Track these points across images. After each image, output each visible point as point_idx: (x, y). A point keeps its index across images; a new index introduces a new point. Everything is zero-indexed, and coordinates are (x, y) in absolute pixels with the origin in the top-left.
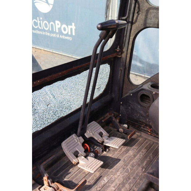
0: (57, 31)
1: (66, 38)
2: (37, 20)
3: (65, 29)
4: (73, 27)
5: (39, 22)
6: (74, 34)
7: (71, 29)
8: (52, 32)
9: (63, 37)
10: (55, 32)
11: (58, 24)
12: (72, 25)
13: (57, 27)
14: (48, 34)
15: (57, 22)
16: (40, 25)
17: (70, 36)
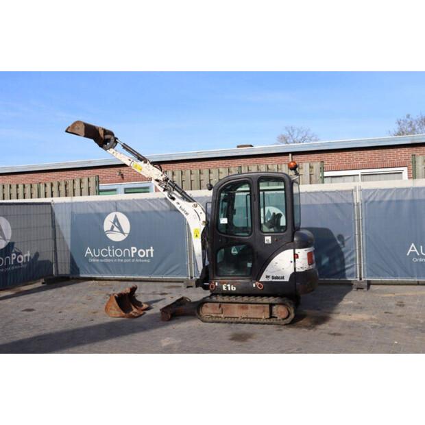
0: (133, 256)
1: (145, 260)
3: (142, 253)
4: (152, 250)
5: (109, 250)
6: (152, 256)
7: (149, 252)
8: (127, 257)
9: (140, 260)
10: (131, 258)
12: (150, 249)
13: (133, 252)
14: (122, 260)
15: (132, 248)
16: (111, 253)
17: (147, 258)
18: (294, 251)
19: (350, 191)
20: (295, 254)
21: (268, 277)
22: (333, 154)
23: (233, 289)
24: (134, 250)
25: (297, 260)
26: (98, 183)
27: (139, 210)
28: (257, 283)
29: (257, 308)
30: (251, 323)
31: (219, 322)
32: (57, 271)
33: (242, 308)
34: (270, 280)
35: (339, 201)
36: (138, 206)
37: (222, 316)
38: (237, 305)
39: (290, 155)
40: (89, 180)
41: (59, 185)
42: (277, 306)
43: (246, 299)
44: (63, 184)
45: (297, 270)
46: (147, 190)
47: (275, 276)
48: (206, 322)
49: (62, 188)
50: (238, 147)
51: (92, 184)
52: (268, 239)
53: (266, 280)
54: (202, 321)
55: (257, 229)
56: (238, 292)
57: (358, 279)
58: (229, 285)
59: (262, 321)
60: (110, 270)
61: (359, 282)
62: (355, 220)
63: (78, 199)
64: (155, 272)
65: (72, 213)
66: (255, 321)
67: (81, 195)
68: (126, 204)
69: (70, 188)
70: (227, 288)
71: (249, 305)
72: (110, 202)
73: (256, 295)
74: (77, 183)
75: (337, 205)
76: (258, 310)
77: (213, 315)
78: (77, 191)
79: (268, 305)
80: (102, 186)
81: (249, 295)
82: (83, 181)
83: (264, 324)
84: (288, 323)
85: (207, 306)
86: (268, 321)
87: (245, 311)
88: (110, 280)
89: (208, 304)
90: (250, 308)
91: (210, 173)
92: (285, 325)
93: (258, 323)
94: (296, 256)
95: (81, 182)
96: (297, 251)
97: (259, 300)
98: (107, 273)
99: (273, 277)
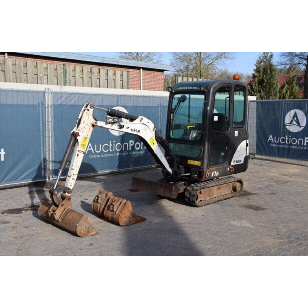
18: (247, 141)
21: (235, 161)
23: (217, 174)
25: (247, 147)
28: (231, 167)
29: (225, 187)
45: (247, 155)
47: (238, 160)
55: (231, 125)
58: (215, 172)
64: (6, 179)
66: (225, 197)
86: (231, 195)
90: (222, 188)
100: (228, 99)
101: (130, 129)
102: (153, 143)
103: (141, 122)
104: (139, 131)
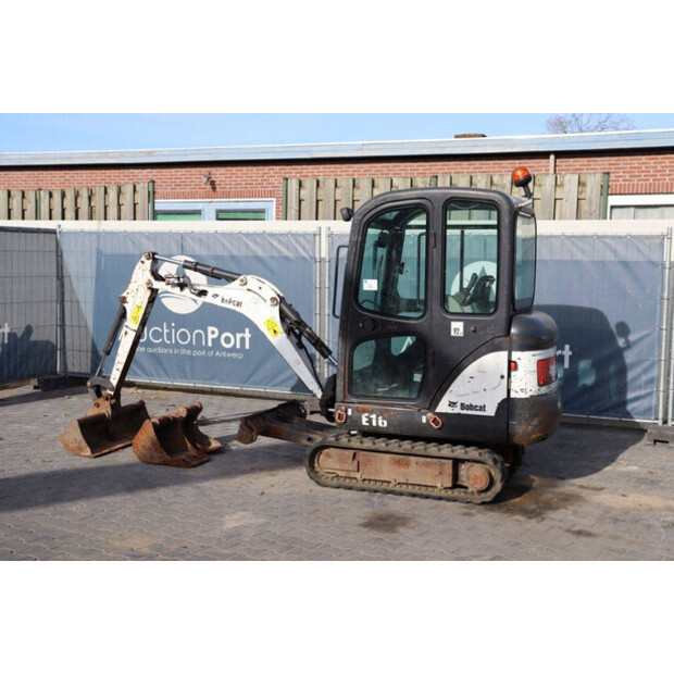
0: (210, 344)
1: (234, 355)
2: (162, 328)
3: (228, 340)
4: (247, 335)
5: (166, 331)
6: (247, 347)
7: (243, 339)
8: (199, 346)
9: (224, 354)
10: (207, 348)
11: (213, 332)
12: (244, 332)
13: (210, 337)
14: (189, 352)
15: (210, 329)
16: (169, 335)
17: (238, 351)
18: (510, 355)
19: (658, 236)
20: (510, 362)
21: (452, 404)
22: (644, 158)
23: (383, 423)
24: (212, 332)
25: (513, 373)
26: (152, 195)
27: (226, 254)
28: (430, 414)
29: (428, 465)
30: (414, 495)
31: (351, 488)
32: (65, 364)
33: (399, 463)
34: (457, 410)
35: (631, 256)
36: (224, 245)
37: (358, 475)
38: (388, 456)
39: (552, 157)
40: (135, 190)
41: (77, 196)
42: (469, 464)
43: (407, 445)
44: (84, 194)
45: (513, 395)
46: (260, 215)
47: (467, 403)
48: (325, 486)
49: (83, 203)
50: (457, 137)
51: (141, 197)
52: (457, 328)
53: (449, 410)
54: (318, 483)
55: (435, 306)
56: (392, 431)
57: (660, 422)
58: (374, 416)
59: (436, 493)
60: (165, 371)
61: (659, 429)
62: (662, 298)
63: (112, 225)
64: (252, 379)
65: (99, 253)
66: (423, 491)
67: (119, 218)
68: (200, 241)
69: (98, 203)
70: (370, 421)
71: (413, 458)
72: (170, 234)
73: (428, 440)
74: (112, 193)
75: (625, 264)
76: (429, 471)
77: (340, 473)
78: (112, 211)
79: (451, 462)
80: (161, 204)
81: (415, 439)
82: (123, 189)
83: (440, 499)
84: (487, 500)
85: (329, 456)
86: (450, 492)
87: (403, 470)
88: (166, 389)
89: (331, 451)
90: (413, 465)
91: (373, 186)
92: (483, 503)
93: (427, 497)
94: (512, 366)
95: (119, 192)
96: (516, 355)
97: (433, 449)
98: (159, 376)
99: (462, 405)
100: (424, 238)
101: (219, 299)
102: (275, 332)
103: (245, 287)
104: (239, 304)
